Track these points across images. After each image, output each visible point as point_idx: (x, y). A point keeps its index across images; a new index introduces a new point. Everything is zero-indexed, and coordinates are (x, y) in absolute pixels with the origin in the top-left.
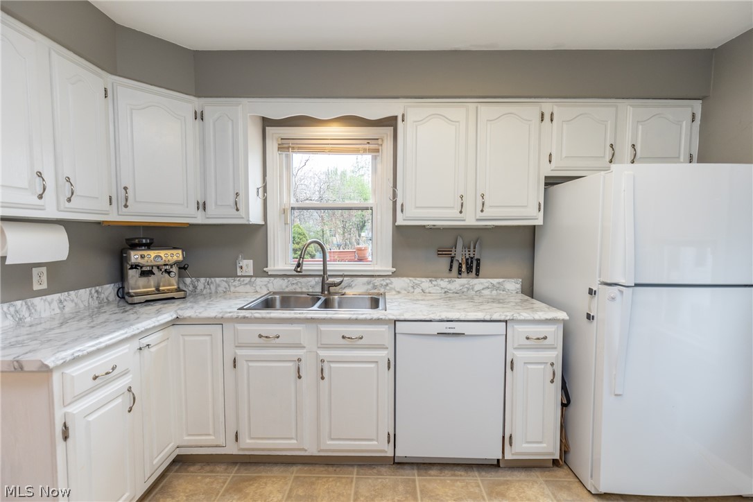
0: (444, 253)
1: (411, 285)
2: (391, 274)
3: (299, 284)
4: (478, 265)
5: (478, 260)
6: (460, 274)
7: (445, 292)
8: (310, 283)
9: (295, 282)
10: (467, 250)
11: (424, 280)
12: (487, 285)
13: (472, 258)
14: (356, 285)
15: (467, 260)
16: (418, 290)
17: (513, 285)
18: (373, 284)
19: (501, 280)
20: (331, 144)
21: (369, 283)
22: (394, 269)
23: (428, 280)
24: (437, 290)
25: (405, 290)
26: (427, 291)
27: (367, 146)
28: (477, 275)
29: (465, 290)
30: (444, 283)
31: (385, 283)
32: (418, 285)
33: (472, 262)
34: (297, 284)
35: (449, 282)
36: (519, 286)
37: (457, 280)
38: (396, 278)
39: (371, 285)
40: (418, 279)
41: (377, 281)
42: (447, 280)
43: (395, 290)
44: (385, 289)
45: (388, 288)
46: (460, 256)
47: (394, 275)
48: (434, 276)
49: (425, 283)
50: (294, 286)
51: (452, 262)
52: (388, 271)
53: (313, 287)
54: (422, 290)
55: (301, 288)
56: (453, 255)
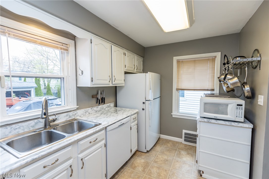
0: (95, 97)
1: (85, 112)
2: (76, 109)
3: (22, 128)
4: (104, 99)
5: (104, 98)
6: (100, 104)
7: (96, 112)
8: (31, 125)
9: (18, 127)
10: (101, 95)
11: (89, 109)
12: (107, 106)
13: (102, 98)
14: (61, 118)
15: (101, 98)
16: (87, 113)
17: (112, 105)
18: (69, 115)
19: (109, 104)
20: (40, 40)
21: (67, 116)
22: (78, 106)
23: (90, 108)
24: (94, 112)
25: (83, 115)
26: (90, 113)
27: (62, 47)
28: (104, 103)
29: (101, 109)
30: (95, 108)
31: (74, 114)
32: (87, 111)
33: (103, 99)
34: (19, 128)
35: (97, 108)
36: (113, 105)
37: (99, 106)
38: (79, 110)
39: (68, 116)
40: (87, 109)
41: (71, 114)
42: (96, 107)
43: (79, 116)
44: (75, 116)
45: (76, 116)
46: (99, 97)
47: (78, 109)
48: (92, 106)
49: (89, 110)
50: (17, 130)
51: (97, 100)
52: (75, 108)
53: (33, 127)
54: (89, 113)
55: (23, 130)
56: (98, 97)
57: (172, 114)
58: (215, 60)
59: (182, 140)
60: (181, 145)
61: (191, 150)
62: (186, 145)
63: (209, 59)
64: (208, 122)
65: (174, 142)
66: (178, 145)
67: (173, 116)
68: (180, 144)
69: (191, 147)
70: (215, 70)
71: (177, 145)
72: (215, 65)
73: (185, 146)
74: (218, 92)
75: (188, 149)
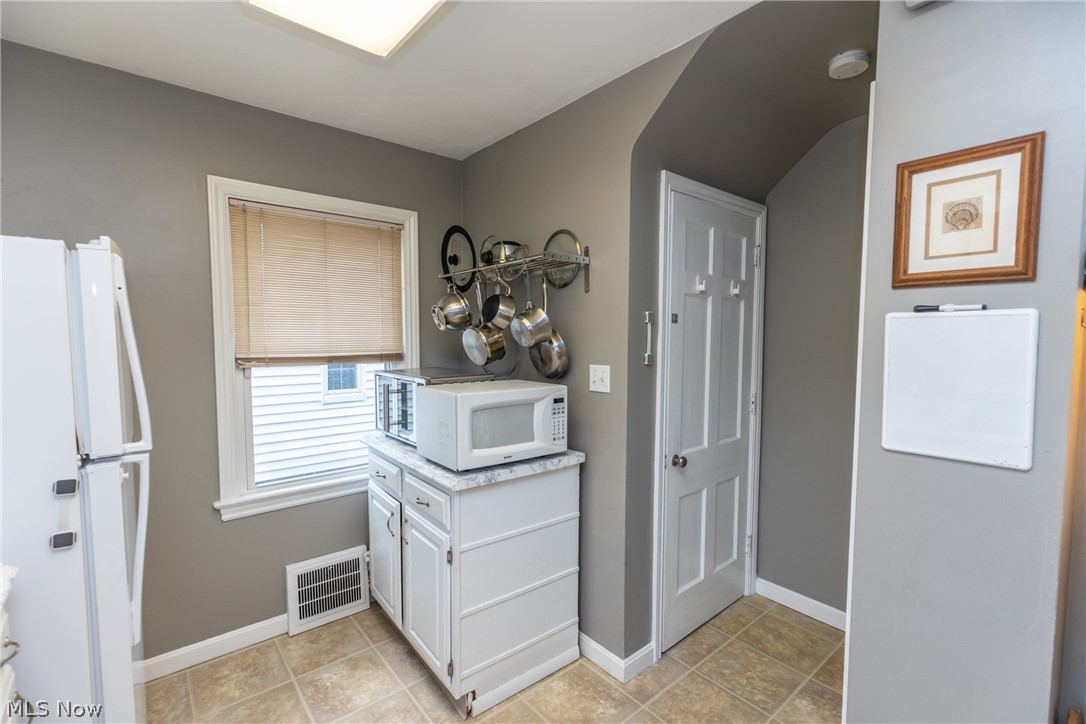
57: (217, 505)
58: (400, 238)
59: (290, 621)
60: (290, 647)
61: (349, 641)
62: (313, 635)
63: (378, 231)
64: (491, 485)
65: (244, 653)
66: (281, 658)
67: (225, 517)
68: (284, 644)
69: (338, 628)
70: (400, 278)
71: (273, 658)
72: (400, 260)
73: (312, 642)
74: (416, 365)
75: (334, 644)
